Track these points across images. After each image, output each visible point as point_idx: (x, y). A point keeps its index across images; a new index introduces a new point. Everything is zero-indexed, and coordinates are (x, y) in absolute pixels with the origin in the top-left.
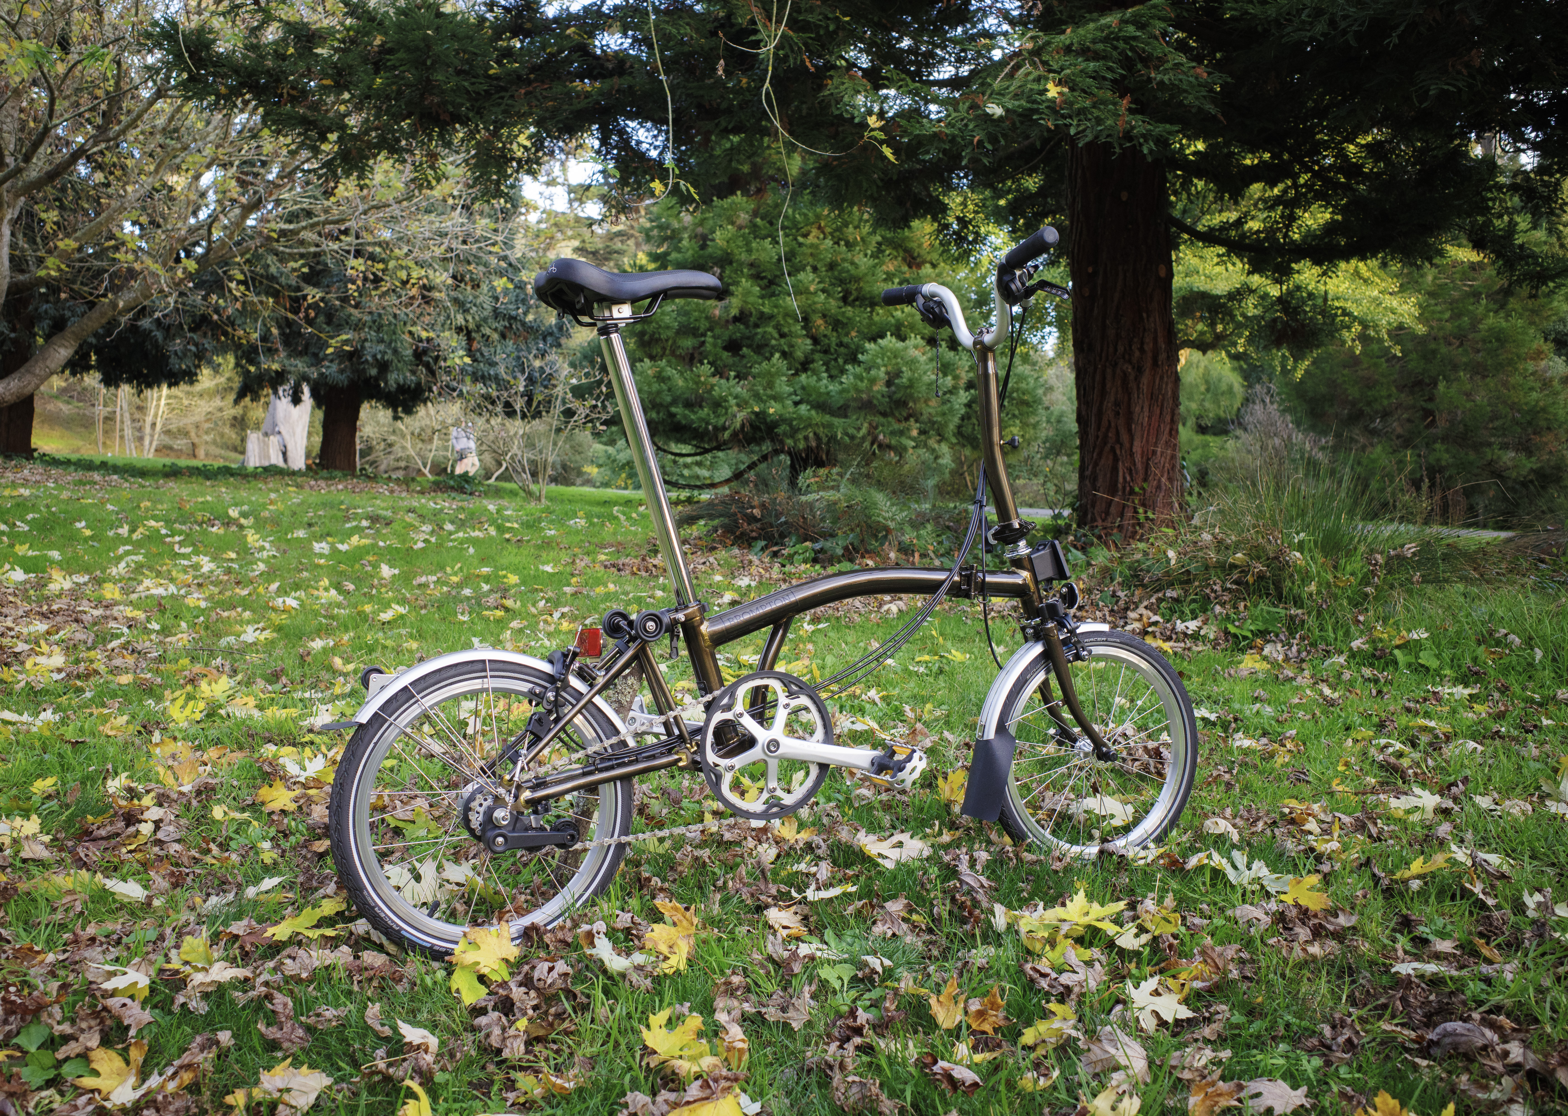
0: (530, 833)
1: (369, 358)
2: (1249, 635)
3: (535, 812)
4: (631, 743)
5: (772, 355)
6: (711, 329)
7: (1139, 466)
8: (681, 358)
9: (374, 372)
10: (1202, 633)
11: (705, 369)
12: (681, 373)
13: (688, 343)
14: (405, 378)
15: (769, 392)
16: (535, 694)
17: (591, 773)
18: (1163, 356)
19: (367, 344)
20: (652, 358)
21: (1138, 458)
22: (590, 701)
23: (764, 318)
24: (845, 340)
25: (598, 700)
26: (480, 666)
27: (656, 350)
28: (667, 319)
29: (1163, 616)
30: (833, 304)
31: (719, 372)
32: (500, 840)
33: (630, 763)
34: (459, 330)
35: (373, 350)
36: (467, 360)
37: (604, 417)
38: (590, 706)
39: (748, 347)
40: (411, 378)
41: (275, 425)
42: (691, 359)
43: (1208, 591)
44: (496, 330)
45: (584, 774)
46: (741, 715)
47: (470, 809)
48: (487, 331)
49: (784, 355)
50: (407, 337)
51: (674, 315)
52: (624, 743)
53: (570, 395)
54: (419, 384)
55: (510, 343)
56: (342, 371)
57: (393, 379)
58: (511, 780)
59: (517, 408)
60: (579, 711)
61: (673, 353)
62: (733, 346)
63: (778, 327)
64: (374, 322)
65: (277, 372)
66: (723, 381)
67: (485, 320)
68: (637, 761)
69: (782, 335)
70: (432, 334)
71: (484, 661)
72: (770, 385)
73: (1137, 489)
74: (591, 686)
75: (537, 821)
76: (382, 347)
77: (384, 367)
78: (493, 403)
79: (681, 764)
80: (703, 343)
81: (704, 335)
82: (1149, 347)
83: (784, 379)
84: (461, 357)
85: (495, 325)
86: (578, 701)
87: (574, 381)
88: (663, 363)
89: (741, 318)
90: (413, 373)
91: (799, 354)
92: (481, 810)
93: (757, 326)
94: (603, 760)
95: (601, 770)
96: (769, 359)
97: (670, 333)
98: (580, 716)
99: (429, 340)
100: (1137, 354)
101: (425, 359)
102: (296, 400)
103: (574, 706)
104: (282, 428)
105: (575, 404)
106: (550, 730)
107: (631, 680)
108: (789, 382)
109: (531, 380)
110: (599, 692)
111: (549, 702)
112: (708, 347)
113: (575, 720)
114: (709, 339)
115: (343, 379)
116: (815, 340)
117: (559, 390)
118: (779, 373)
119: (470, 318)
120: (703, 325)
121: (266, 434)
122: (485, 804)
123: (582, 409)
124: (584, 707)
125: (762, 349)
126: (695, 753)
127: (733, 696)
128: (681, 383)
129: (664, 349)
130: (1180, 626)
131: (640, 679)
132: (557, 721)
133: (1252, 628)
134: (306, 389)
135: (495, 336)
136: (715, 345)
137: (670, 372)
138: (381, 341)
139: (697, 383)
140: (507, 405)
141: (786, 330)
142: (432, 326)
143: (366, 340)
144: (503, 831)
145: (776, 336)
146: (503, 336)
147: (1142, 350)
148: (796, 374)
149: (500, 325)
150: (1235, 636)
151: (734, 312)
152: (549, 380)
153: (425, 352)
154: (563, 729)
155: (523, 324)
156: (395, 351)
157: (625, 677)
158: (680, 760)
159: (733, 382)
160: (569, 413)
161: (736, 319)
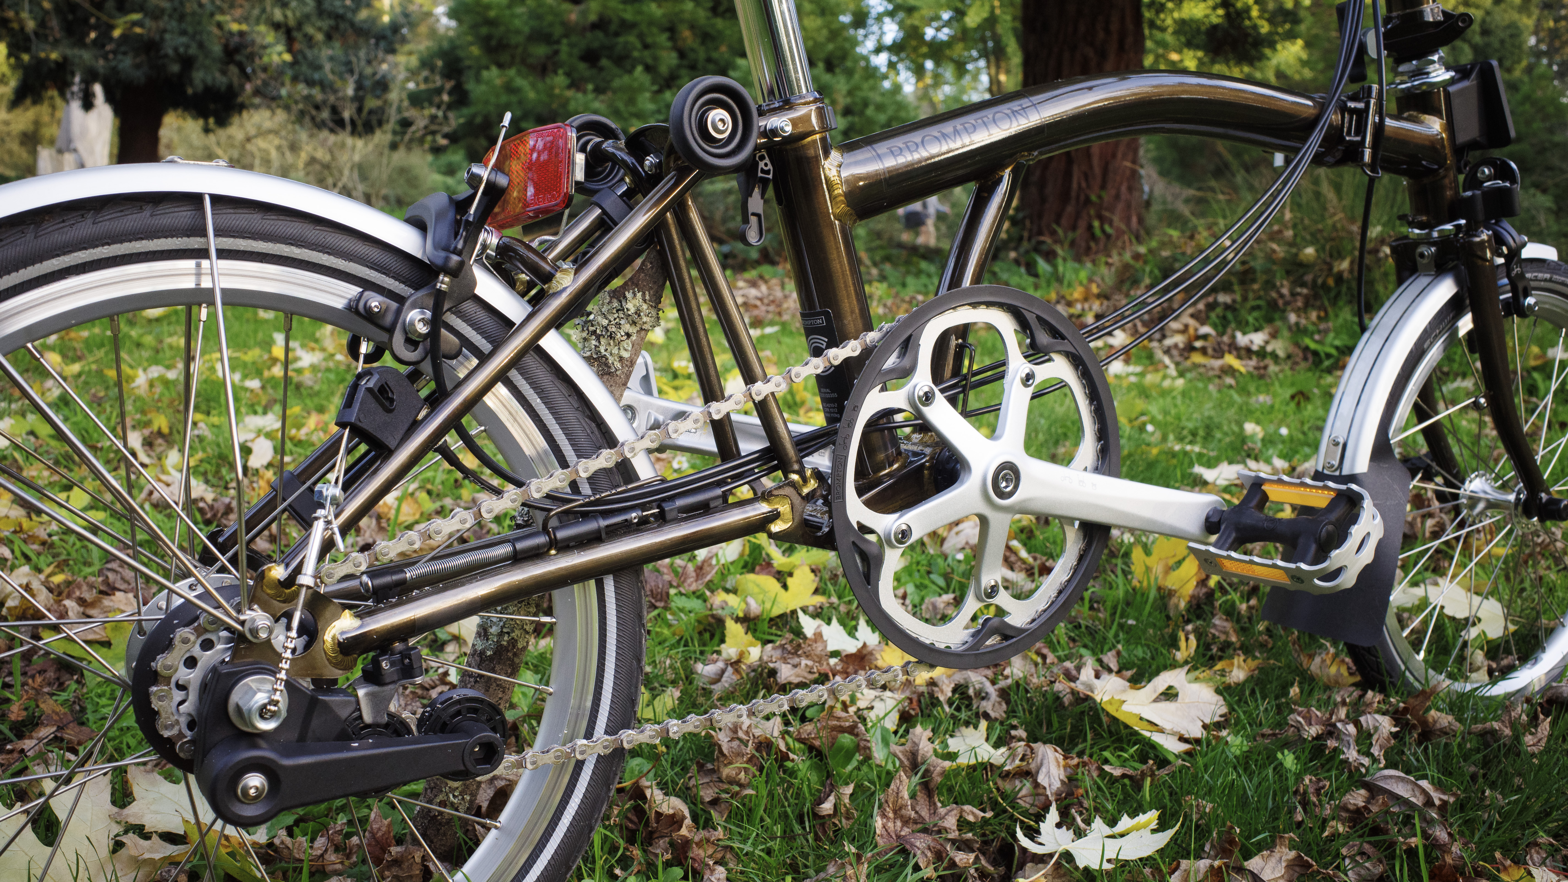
0: (357, 750)
1: (170, 52)
2: (1333, 352)
3: (372, 676)
4: (645, 470)
5: (633, 67)
6: (566, 36)
7: (1097, 170)
8: (532, 68)
9: (175, 68)
10: (1269, 348)
11: (560, 80)
12: (533, 86)
13: (540, 51)
14: (214, 79)
15: (632, 109)
16: (369, 316)
17: (536, 555)
18: (1130, 40)
19: (167, 36)
20: (500, 66)
21: (1096, 161)
22: (533, 347)
23: (626, 26)
24: (715, 55)
25: (552, 343)
26: (183, 215)
27: (505, 57)
28: (517, 22)
29: (1215, 326)
30: (702, 14)
31: (576, 84)
32: (255, 781)
33: (642, 525)
34: (276, 26)
35: (173, 42)
36: (287, 57)
37: (446, 129)
38: (531, 360)
39: (609, 57)
40: (221, 80)
41: (69, 141)
42: (543, 69)
43: (1274, 295)
44: (320, 29)
45: (518, 559)
46: (928, 398)
47: (155, 677)
48: (310, 30)
49: (648, 69)
50: (215, 30)
51: (525, 18)
52: (625, 470)
53: (406, 103)
54: (230, 87)
55: (337, 44)
56: (137, 66)
57: (199, 77)
58: (290, 581)
59: (346, 115)
60: (502, 376)
61: (523, 62)
62: (591, 57)
63: (641, 37)
64: (175, 10)
65: (56, 62)
66: (580, 95)
67: (307, 17)
68: (662, 519)
69: (646, 46)
70: (244, 27)
71: (195, 199)
72: (632, 101)
73: (1094, 198)
74: (537, 301)
75: (379, 703)
76: (184, 40)
77: (188, 63)
78: (317, 107)
79: (777, 527)
80: (556, 52)
81: (558, 42)
82: (1114, 27)
83: (647, 95)
84: (280, 54)
85: (319, 24)
86: (497, 345)
87: (411, 85)
88: (512, 72)
89: (601, 24)
90: (224, 73)
91: (664, 69)
92: (193, 677)
93: (617, 34)
94: (570, 516)
95: (565, 547)
96: (630, 71)
97: (520, 39)
98: (500, 389)
99: (241, 34)
100: (1101, 35)
101: (238, 58)
102: (88, 104)
103: (484, 359)
104: (79, 145)
105: (410, 113)
106: (415, 426)
107: (634, 302)
108: (653, 100)
109: (359, 87)
110: (557, 322)
111: (411, 342)
112: (563, 56)
113: (489, 400)
114: (564, 48)
115: (139, 76)
116: (682, 55)
117: (394, 96)
118: (641, 89)
119: (289, 14)
120: (558, 31)
121: (60, 152)
122: (207, 659)
123: (421, 119)
124: (515, 362)
125: (623, 61)
126: (810, 498)
127: (908, 345)
128: (532, 95)
129: (513, 57)
130: (1242, 339)
131: (656, 302)
132: (435, 401)
133: (1337, 343)
134: (98, 89)
135: (320, 37)
136: (570, 55)
137: (520, 82)
138: (184, 33)
139: (551, 96)
140: (335, 110)
141: (649, 40)
142: (245, 19)
143: (165, 31)
144: (264, 753)
145: (639, 45)
146: (329, 37)
147: (1107, 31)
148: (660, 91)
149: (326, 24)
150: (1315, 353)
151: (593, 17)
152: (382, 85)
153: (238, 49)
154: (454, 423)
155: (352, 24)
156: (201, 45)
157: (619, 295)
158: (775, 516)
159: (591, 96)
160: (406, 124)
161: (595, 26)
